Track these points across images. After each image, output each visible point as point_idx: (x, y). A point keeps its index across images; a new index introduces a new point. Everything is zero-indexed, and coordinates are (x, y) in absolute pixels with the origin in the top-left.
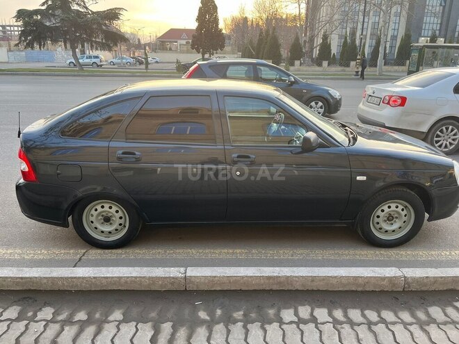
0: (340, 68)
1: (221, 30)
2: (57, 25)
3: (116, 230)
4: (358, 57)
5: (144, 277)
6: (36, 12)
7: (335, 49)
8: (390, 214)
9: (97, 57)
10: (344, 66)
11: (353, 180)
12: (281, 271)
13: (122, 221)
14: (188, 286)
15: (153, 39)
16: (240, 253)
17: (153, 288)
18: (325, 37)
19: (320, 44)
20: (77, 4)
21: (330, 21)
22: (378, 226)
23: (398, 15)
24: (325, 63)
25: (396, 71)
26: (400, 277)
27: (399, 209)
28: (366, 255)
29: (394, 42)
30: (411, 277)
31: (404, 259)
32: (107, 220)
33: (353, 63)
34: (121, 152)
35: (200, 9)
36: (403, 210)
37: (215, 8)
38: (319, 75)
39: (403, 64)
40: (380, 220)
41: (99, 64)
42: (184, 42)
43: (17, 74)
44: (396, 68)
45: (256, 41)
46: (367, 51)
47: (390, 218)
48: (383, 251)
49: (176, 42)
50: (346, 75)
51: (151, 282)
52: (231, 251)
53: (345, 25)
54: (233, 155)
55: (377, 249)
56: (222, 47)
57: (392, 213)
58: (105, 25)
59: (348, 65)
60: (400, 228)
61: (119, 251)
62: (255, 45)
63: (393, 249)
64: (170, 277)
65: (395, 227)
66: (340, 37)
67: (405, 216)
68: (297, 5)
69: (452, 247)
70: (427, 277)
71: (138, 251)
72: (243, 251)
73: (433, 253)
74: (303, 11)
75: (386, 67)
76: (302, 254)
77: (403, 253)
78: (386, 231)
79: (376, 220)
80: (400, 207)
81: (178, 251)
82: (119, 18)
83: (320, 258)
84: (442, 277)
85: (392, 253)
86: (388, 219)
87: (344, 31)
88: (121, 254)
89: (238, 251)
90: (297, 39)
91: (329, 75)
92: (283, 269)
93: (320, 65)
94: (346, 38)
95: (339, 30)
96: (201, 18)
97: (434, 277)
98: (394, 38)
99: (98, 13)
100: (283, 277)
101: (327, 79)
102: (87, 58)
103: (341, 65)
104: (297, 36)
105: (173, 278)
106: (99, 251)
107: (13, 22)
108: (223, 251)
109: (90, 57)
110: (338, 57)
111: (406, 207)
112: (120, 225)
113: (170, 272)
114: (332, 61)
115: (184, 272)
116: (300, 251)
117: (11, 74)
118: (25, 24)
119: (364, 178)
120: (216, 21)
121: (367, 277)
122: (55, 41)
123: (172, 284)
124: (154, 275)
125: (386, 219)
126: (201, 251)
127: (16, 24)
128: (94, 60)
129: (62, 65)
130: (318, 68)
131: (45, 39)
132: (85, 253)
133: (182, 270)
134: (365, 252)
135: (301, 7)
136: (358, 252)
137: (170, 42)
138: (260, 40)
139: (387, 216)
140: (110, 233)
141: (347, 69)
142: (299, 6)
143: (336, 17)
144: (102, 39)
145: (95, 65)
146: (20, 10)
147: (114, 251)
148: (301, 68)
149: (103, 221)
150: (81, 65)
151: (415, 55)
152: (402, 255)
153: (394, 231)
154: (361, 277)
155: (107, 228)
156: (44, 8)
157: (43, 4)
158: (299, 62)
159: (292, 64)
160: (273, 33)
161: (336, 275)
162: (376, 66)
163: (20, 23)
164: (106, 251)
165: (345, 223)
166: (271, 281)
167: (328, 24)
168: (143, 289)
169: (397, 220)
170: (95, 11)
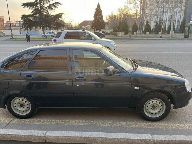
0: (154, 35)
1: (104, 21)
2: (37, 21)
3: (26, 110)
4: (161, 30)
5: (26, 135)
6: (29, 16)
7: (152, 27)
8: (153, 105)
9: (53, 33)
10: (156, 34)
11: (133, 88)
12: (92, 134)
13: (28, 106)
14: (46, 140)
15: (77, 25)
16: (81, 122)
17: (30, 141)
18: (147, 22)
19: (145, 25)
20: (45, 12)
21: (150, 15)
22: (148, 111)
23: (180, 12)
24: (147, 33)
25: (179, 36)
26: (151, 140)
27: (158, 103)
28: (142, 125)
29: (179, 23)
30: (156, 140)
31: (160, 128)
32: (22, 105)
33: (160, 33)
34: (25, 75)
35: (95, 12)
36: (159, 103)
37: (101, 12)
38: (144, 38)
39: (182, 33)
40: (148, 108)
41: (54, 35)
42: (89, 26)
43: (21, 40)
44: (179, 34)
45: (118, 25)
46: (167, 27)
47: (154, 107)
48: (151, 123)
49: (86, 26)
50: (156, 38)
51: (30, 138)
52: (77, 121)
53: (157, 17)
54: (76, 77)
55: (148, 122)
56: (104, 27)
57: (154, 105)
58: (56, 20)
59: (158, 34)
60: (159, 112)
61: (27, 120)
62: (118, 26)
63: (155, 122)
64: (38, 136)
65: (156, 111)
66: (155, 22)
67: (161, 106)
68: (135, 9)
69: (187, 122)
70: (165, 140)
71: (35, 120)
72: (83, 121)
73: (176, 125)
74: (138, 12)
75: (175, 34)
76: (110, 124)
77: (160, 124)
78: (152, 113)
79: (147, 108)
80: (158, 102)
81: (53, 120)
82: (61, 17)
83: (118, 126)
84: (172, 141)
85: (155, 124)
86: (153, 108)
87: (156, 19)
88: (27, 121)
89: (81, 121)
90: (135, 23)
91: (149, 38)
92: (93, 133)
93: (145, 34)
94: (157, 22)
95: (154, 19)
96: (95, 16)
97: (168, 141)
98: (179, 21)
99: (53, 16)
100: (91, 137)
101: (147, 40)
102: (49, 33)
103: (155, 34)
104: (135, 22)
105: (39, 136)
106: (19, 120)
107: (20, 20)
108: (74, 121)
109: (51, 33)
110: (154, 30)
111: (161, 102)
112: (28, 108)
113: (38, 133)
114: (151, 32)
115: (45, 133)
116: (110, 122)
117: (19, 40)
118: (25, 21)
119: (138, 88)
120: (102, 17)
121: (133, 139)
122: (36, 27)
123: (39, 139)
124: (30, 134)
125: (151, 107)
126: (63, 121)
127: (21, 20)
128: (52, 34)
129: (40, 36)
130: (144, 35)
131: (33, 26)
132: (12, 120)
133: (45, 132)
134: (141, 124)
135: (137, 10)
136: (138, 123)
137: (84, 26)
138: (120, 24)
139: (152, 106)
140: (23, 111)
141: (157, 35)
142: (136, 9)
143: (152, 13)
144: (55, 26)
145: (52, 36)
146: (23, 15)
147: (25, 120)
148: (137, 35)
149: (20, 106)
150: (46, 36)
151: (187, 28)
152: (160, 125)
153: (156, 113)
154: (130, 139)
155: (22, 109)
156: (32, 14)
157: (32, 13)
158: (136, 33)
159: (133, 34)
160: (125, 21)
161: (118, 137)
162: (170, 34)
163: (23, 20)
164: (22, 120)
165: (131, 109)
166: (86, 139)
167: (149, 17)
168: (26, 141)
169: (157, 108)
170: (52, 15)
